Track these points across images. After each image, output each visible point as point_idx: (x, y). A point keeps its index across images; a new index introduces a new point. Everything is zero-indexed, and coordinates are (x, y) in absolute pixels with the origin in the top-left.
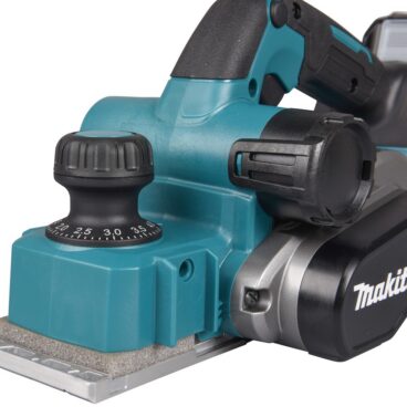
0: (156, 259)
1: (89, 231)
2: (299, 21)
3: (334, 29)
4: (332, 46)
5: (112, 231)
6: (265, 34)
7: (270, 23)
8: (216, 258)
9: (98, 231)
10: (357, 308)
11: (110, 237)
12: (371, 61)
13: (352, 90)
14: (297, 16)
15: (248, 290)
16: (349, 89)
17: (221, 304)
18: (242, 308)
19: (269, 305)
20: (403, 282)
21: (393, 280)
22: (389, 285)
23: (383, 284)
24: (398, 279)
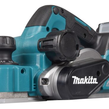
2: (63, 14)
3: (76, 18)
4: (75, 23)
5: (3, 61)
6: (52, 15)
7: (53, 13)
10: (74, 83)
11: (2, 62)
12: (91, 30)
13: (85, 37)
14: (63, 13)
15: (43, 79)
17: (35, 84)
18: (41, 84)
19: (49, 83)
20: (91, 81)
21: (87, 79)
22: (86, 80)
23: (83, 79)
24: (89, 79)
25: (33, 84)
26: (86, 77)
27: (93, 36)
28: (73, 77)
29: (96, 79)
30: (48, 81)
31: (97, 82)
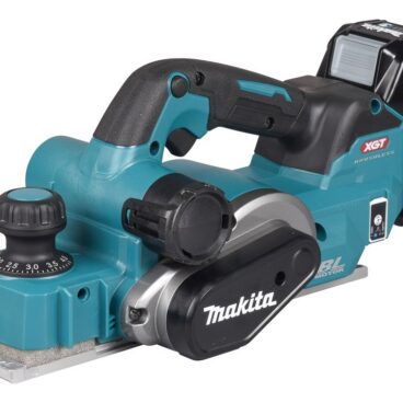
0: (59, 288)
1: (16, 265)
2: (202, 87)
5: (32, 266)
8: (106, 286)
9: (22, 266)
10: (208, 323)
11: (30, 271)
12: (290, 100)
13: (270, 126)
15: (131, 309)
16: (267, 126)
17: (113, 317)
18: (127, 321)
19: (147, 320)
20: (258, 303)
21: (246, 302)
22: (242, 306)
23: (233, 306)
24: (252, 301)
25: (108, 318)
26: (242, 298)
27: (295, 117)
28: (206, 310)
29: (271, 295)
30: (146, 314)
31: (273, 300)
